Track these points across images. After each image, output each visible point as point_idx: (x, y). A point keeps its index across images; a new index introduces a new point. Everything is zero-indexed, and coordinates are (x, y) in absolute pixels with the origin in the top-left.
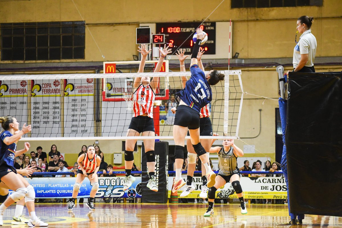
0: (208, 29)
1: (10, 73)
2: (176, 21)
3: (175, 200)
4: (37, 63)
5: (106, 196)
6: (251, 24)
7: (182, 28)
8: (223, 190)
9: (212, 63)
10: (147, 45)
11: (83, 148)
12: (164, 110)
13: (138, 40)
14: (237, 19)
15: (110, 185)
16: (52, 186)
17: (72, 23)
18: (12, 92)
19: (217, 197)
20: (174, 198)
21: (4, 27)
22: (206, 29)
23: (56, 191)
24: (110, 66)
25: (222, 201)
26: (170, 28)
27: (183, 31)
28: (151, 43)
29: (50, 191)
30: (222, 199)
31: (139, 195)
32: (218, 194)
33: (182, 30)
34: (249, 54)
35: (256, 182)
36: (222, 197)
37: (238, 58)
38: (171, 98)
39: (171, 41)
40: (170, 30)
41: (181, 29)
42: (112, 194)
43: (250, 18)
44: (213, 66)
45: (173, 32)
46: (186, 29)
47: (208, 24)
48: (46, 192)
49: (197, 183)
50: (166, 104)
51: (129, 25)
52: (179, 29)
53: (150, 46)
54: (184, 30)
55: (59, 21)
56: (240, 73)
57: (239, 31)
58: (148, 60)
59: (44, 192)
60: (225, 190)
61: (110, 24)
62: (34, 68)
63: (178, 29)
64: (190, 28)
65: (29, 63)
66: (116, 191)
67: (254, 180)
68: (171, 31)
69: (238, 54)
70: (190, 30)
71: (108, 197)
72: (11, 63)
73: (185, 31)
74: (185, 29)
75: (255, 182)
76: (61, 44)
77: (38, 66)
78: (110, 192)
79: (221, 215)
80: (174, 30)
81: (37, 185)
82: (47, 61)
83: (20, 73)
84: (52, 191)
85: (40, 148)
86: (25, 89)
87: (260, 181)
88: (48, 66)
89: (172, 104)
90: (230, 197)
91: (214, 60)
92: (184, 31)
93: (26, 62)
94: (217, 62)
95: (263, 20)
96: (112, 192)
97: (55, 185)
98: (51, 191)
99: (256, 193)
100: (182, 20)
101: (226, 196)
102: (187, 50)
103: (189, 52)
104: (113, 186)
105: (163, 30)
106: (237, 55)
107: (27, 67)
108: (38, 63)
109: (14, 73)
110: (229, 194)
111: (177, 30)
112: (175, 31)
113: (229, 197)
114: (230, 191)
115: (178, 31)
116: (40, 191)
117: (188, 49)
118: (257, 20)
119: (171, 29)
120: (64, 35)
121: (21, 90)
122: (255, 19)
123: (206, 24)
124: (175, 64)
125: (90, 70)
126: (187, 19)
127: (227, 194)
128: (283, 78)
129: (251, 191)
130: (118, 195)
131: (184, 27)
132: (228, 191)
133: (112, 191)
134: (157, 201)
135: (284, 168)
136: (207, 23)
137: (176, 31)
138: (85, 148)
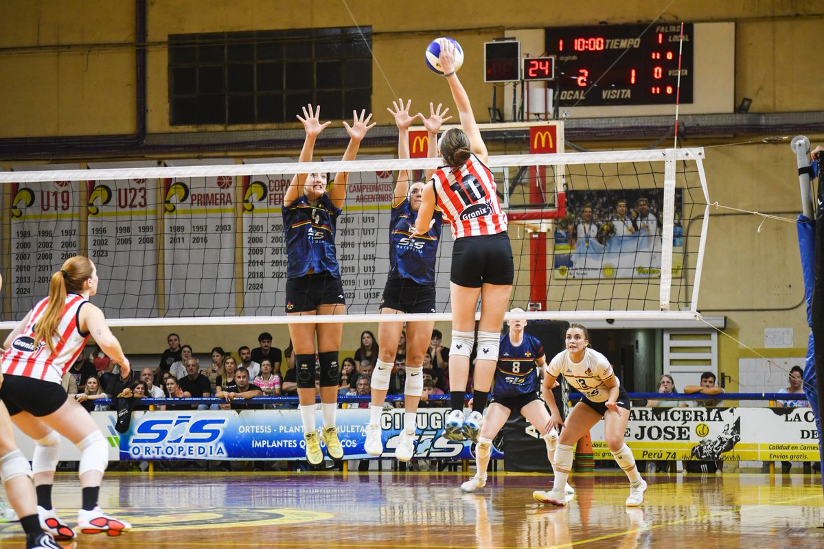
0: (674, 40)
1: (192, 155)
2: (596, 23)
3: (587, 464)
4: (257, 130)
5: (419, 456)
6: (783, 27)
7: (608, 39)
8: (706, 438)
9: (683, 124)
10: (512, 84)
11: (364, 338)
12: (566, 241)
13: (489, 72)
14: (747, 14)
15: (429, 428)
16: (288, 429)
17: (339, 31)
18: (196, 201)
19: (692, 457)
20: (584, 460)
21: (178, 44)
22: (670, 40)
23: (298, 443)
24: (422, 138)
25: (704, 467)
26: (579, 40)
27: (611, 47)
28: (521, 79)
29: (284, 443)
30: (703, 462)
31: (499, 452)
32: (693, 449)
33: (610, 43)
34: (777, 102)
35: (789, 419)
36: (703, 457)
37: (750, 111)
38: (583, 211)
39: (581, 71)
40: (579, 45)
41: (608, 41)
42: (432, 449)
43: (779, 12)
44: (687, 132)
45: (587, 50)
46: (619, 42)
47: (674, 27)
48: (274, 445)
49: (640, 421)
50: (571, 227)
51: (480, 33)
52: (602, 41)
53: (519, 87)
54: (614, 44)
55: (309, 26)
56: (700, 154)
57: (751, 44)
58: (515, 121)
59: (268, 446)
60: (710, 441)
61: (432, 31)
62: (250, 142)
63: (600, 42)
64: (630, 40)
65: (238, 131)
66: (442, 443)
67: (784, 416)
68: (581, 47)
69: (750, 101)
70: (629, 43)
71: (423, 458)
72: (195, 130)
73: (617, 45)
74: (617, 42)
75: (787, 420)
76: (315, 84)
77: (260, 138)
78: (427, 444)
79: (702, 501)
80: (590, 46)
81: (253, 427)
82: (281, 125)
83: (216, 154)
84: (287, 443)
85: (266, 339)
86: (229, 194)
87: (799, 418)
88: (282, 138)
89: (585, 228)
90: (725, 456)
91: (690, 117)
92: (615, 47)
93: (231, 128)
94: (697, 123)
95: (813, 15)
96: (433, 445)
97: (296, 428)
98: (285, 441)
99: (788, 448)
100: (608, 19)
101: (713, 453)
102: (621, 93)
103: (627, 98)
104: (436, 430)
105: (563, 45)
106: (746, 103)
107: (234, 140)
108: (260, 130)
109: (200, 154)
110: (720, 450)
111: (597, 44)
112: (592, 47)
113: (720, 456)
114: (722, 443)
115: (600, 46)
116: (258, 443)
117: (623, 91)
118: (797, 15)
119: (581, 42)
120: (321, 61)
121: (218, 197)
122: (793, 14)
123: (668, 29)
124: (593, 129)
125: (386, 147)
126: (622, 18)
127: (716, 449)
128: (807, 166)
129: (775, 443)
130: (447, 452)
131: (614, 38)
132: (719, 443)
133: (433, 441)
134: (541, 468)
135: (812, 389)
136: (671, 27)
137: (594, 46)
138: (368, 337)
